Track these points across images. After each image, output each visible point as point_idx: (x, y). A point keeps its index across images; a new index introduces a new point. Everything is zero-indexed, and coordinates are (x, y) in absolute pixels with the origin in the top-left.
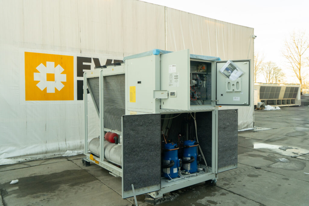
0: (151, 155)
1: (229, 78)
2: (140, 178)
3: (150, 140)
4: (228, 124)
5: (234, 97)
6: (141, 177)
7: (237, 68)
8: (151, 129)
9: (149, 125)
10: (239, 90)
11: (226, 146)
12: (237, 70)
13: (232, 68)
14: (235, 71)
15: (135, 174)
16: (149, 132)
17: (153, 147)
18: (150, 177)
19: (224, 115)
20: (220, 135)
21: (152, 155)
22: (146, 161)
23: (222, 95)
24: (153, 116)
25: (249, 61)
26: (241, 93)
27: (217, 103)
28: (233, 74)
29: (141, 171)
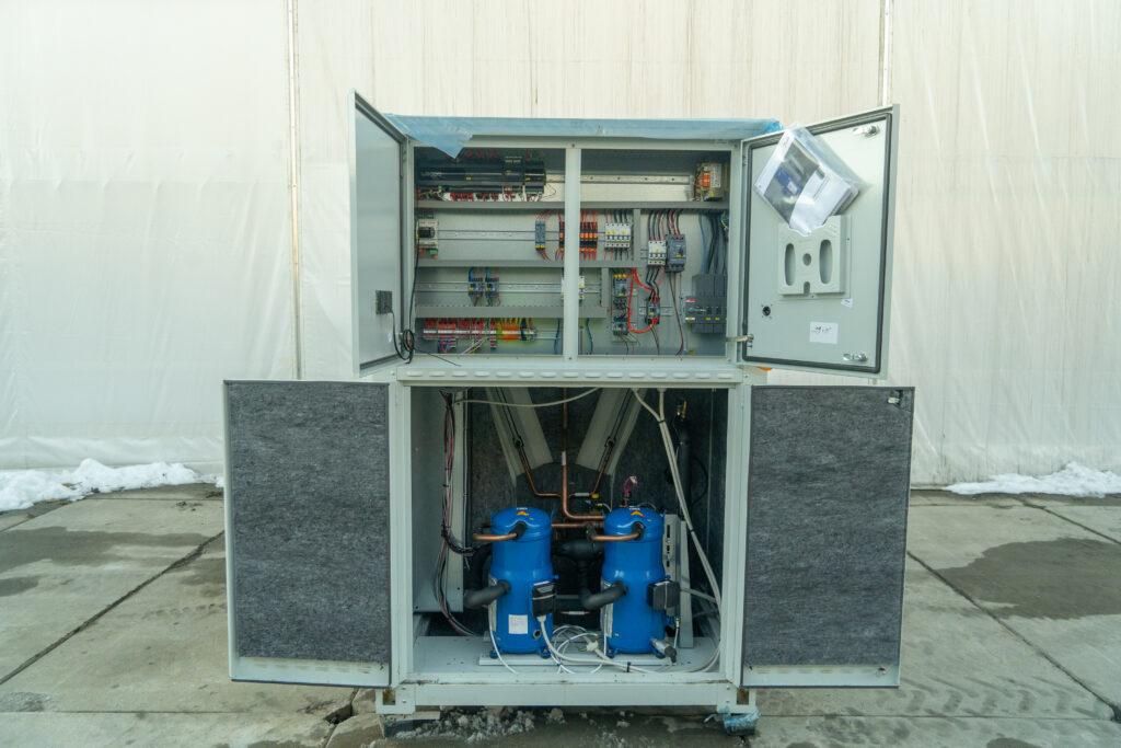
0: (346, 543)
1: (787, 219)
2: (300, 623)
3: (339, 483)
4: (827, 459)
5: (813, 325)
6: (300, 618)
7: (823, 167)
8: (345, 441)
9: (336, 427)
10: (834, 285)
11: (806, 570)
12: (822, 175)
13: (801, 169)
14: (814, 179)
15: (275, 602)
16: (337, 452)
17: (351, 514)
18: (343, 627)
19: (796, 412)
20: (765, 508)
21: (351, 544)
22: (324, 565)
23: (767, 311)
24: (351, 390)
25: (886, 115)
26: (843, 302)
27: (750, 353)
28: (804, 200)
29: (302, 597)
